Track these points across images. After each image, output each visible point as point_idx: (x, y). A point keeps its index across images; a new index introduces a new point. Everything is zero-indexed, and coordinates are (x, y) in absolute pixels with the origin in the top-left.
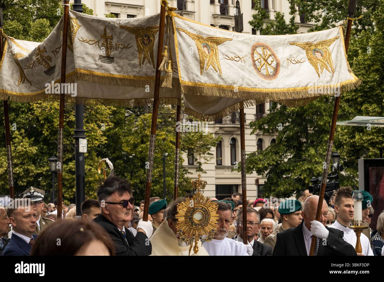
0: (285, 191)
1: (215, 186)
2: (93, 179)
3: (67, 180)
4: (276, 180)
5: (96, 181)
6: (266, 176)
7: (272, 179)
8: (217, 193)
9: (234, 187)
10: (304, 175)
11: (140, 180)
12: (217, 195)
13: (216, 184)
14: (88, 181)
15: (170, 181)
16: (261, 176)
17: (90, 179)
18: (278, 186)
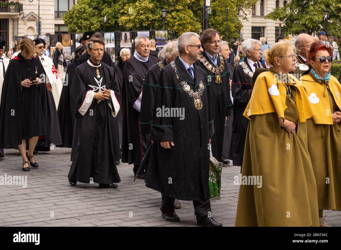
0: (296, 31)
1: (251, 27)
2: (186, 22)
3: (171, 23)
4: (291, 24)
5: (187, 23)
6: (285, 22)
7: (288, 24)
8: (252, 31)
9: (262, 28)
10: (307, 22)
11: (212, 23)
12: (252, 32)
13: (252, 26)
14: (183, 23)
15: (229, 24)
16: (282, 22)
17: (184, 22)
18: (292, 28)
